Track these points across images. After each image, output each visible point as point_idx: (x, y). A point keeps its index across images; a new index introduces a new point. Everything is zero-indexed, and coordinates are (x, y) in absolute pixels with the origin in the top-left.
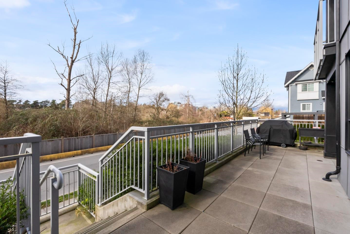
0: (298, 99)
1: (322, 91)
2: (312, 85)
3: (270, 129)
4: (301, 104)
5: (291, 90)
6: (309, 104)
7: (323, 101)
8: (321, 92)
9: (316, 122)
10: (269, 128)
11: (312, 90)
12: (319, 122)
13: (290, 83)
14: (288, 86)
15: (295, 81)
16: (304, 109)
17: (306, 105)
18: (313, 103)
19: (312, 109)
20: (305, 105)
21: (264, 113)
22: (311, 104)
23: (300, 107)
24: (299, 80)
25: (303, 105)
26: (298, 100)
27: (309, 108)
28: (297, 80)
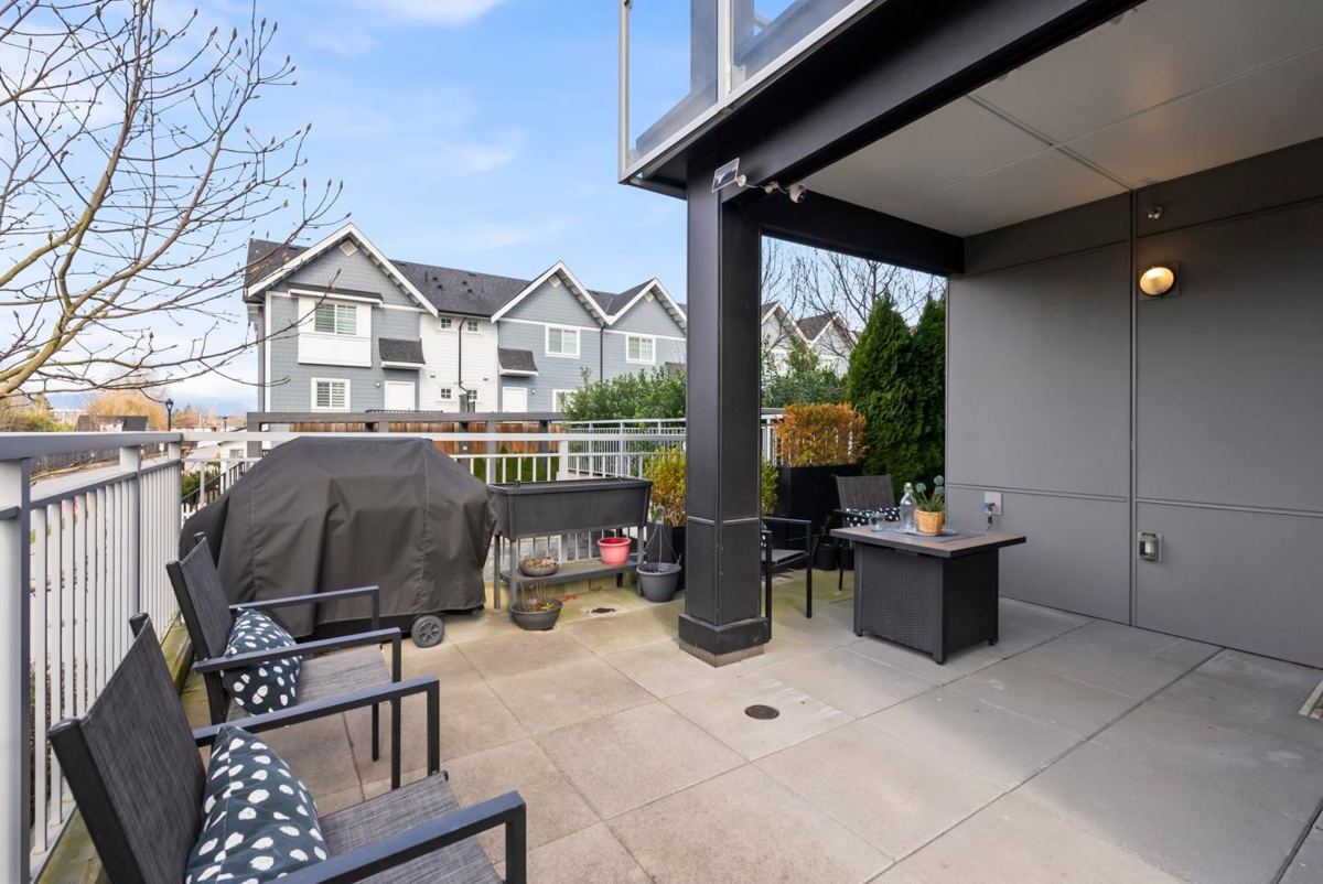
0: (300, 361)
1: (380, 340)
2: (351, 311)
3: (329, 512)
4: (314, 381)
5: (272, 318)
6: (342, 385)
7: (383, 374)
8: (377, 343)
9: (556, 443)
10: (314, 508)
11: (350, 331)
12: (576, 447)
13: (271, 288)
14: (258, 300)
15: (291, 281)
16: (323, 400)
17: (331, 388)
18: (352, 380)
19: (351, 402)
20: (327, 385)
21: (119, 418)
22: (347, 382)
23: (310, 391)
24: (307, 282)
25: (319, 384)
26: (300, 364)
27: (339, 400)
28: (296, 281)
